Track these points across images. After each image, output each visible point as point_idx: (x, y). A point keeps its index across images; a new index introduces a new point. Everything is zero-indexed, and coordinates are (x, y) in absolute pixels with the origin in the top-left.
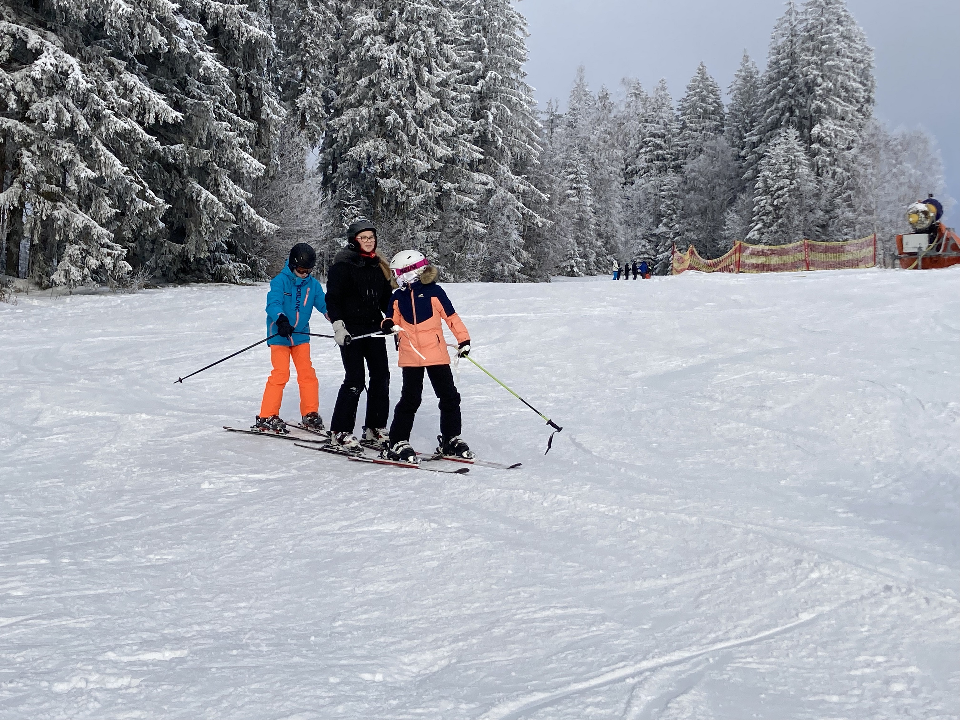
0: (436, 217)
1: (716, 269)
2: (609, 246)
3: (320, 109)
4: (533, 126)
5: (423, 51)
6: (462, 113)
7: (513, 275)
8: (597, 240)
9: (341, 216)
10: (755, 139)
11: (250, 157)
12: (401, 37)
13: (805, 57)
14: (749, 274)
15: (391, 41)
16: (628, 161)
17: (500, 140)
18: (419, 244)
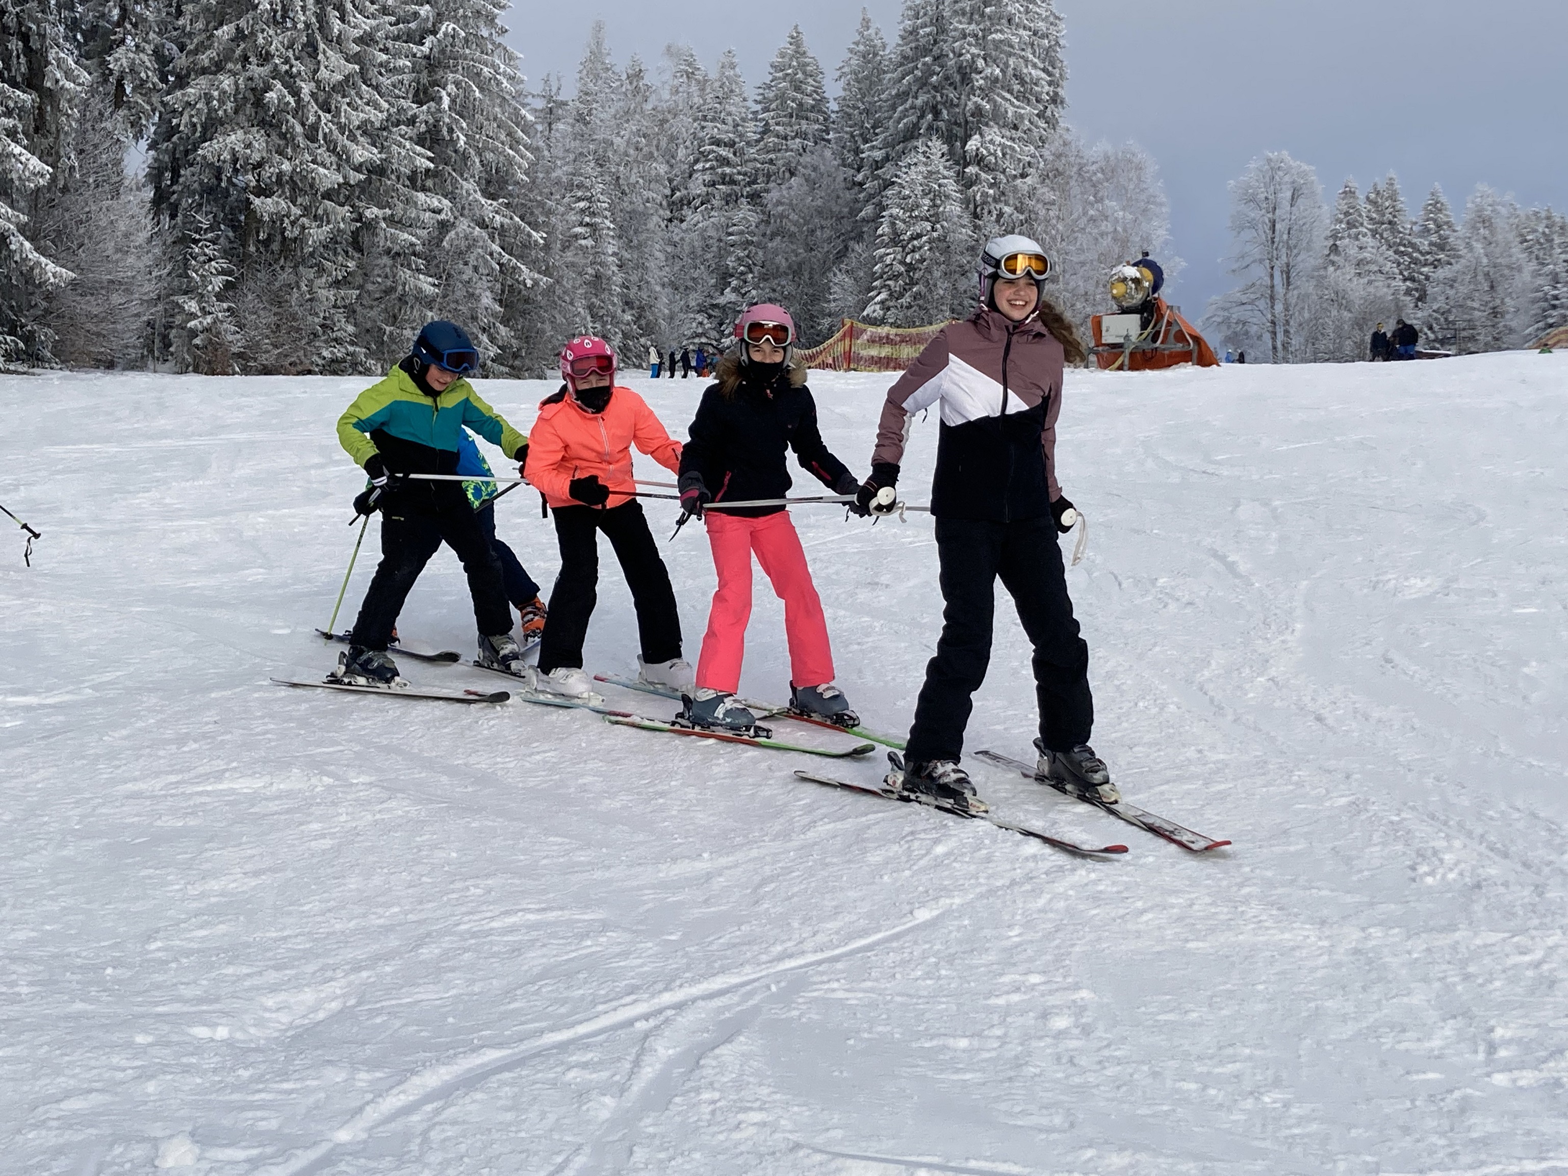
0: (351, 264)
1: (813, 365)
2: (643, 322)
3: (150, 74)
4: (518, 119)
6: (397, 91)
8: (623, 311)
9: (185, 258)
10: (878, 155)
11: (24, 151)
13: (959, 24)
14: (865, 374)
16: (675, 183)
17: (463, 138)
18: (322, 309)
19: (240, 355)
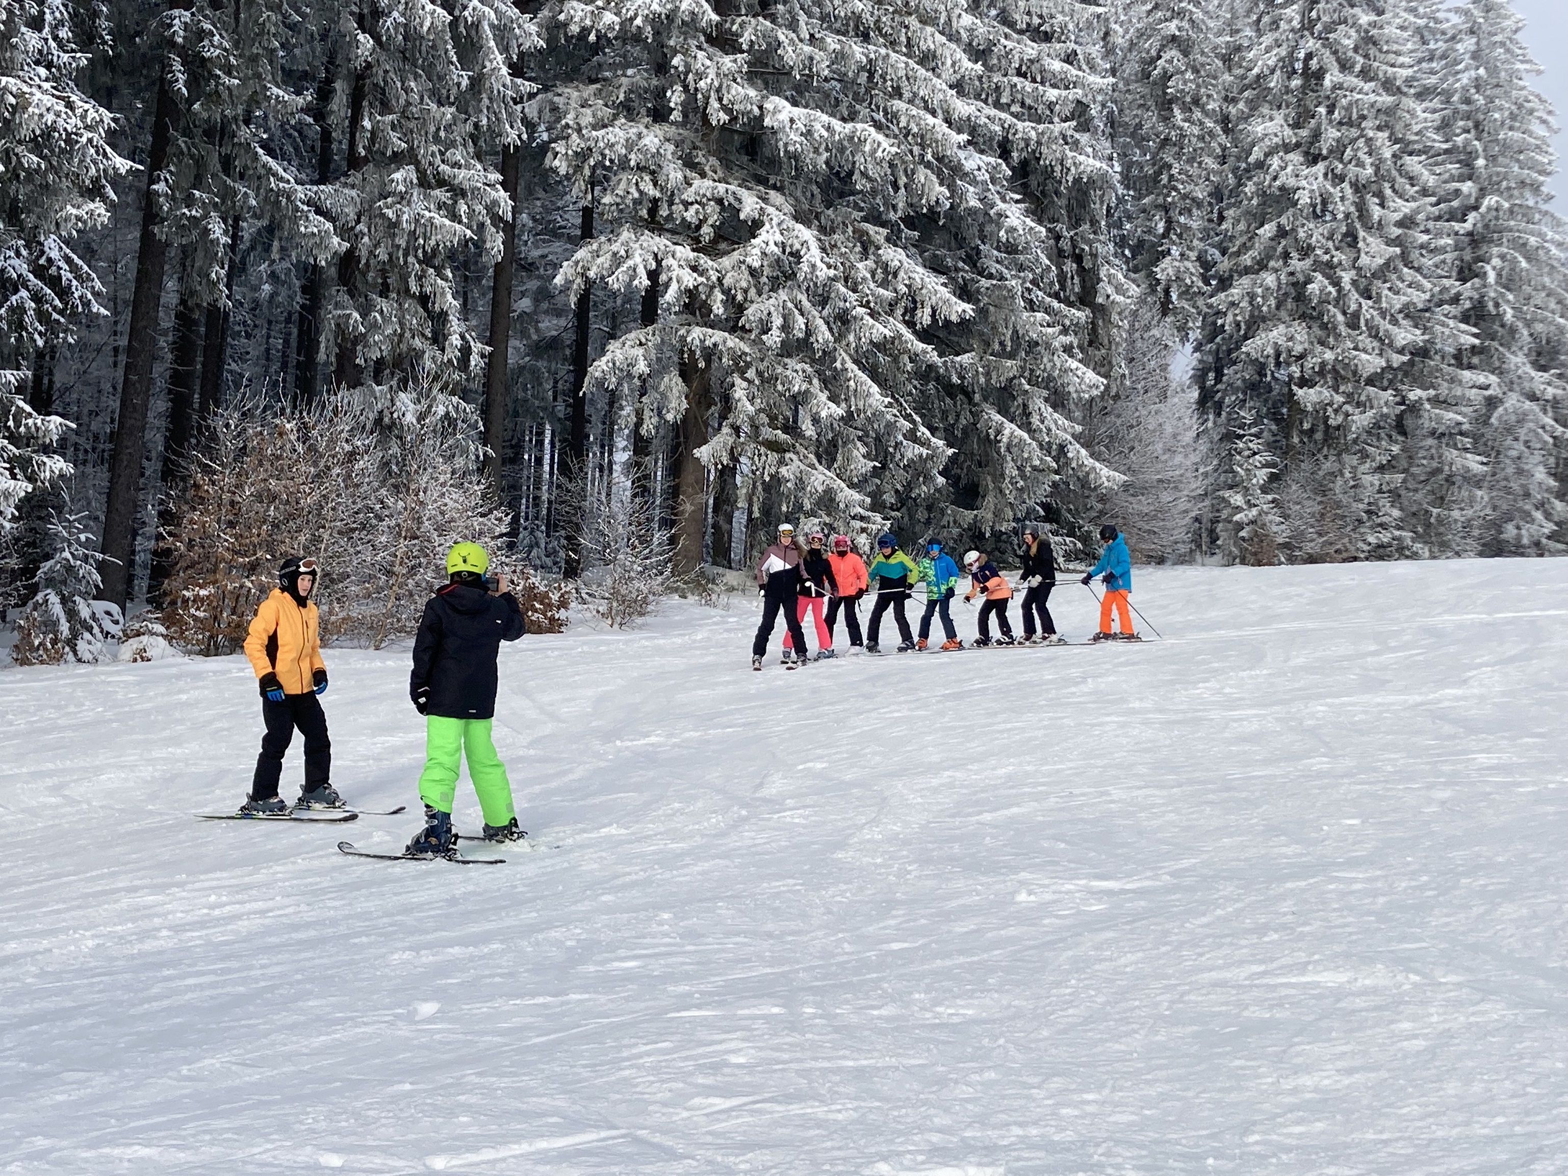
0: (1396, 449)
3: (1194, 279)
5: (1370, 171)
6: (1439, 271)
7: (1537, 544)
9: (1230, 454)
11: (1080, 365)
12: (1331, 151)
15: (1313, 159)
17: (1510, 311)
18: (1367, 494)
19: (1286, 546)
